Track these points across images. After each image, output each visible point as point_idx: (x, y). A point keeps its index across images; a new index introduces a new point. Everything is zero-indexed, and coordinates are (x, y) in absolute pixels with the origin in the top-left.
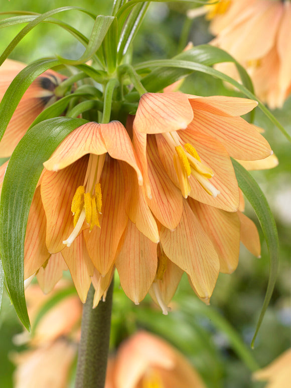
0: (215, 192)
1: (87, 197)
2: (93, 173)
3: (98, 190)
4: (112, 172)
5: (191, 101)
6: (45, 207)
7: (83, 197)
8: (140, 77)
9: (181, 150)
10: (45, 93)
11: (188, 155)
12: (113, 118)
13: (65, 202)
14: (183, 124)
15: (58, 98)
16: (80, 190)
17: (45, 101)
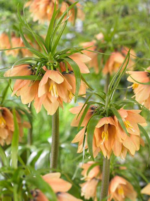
0: (134, 131)
1: (105, 134)
2: (106, 129)
3: (107, 132)
4: (110, 128)
5: (127, 111)
6: (96, 137)
7: (104, 134)
8: (114, 106)
9: (126, 122)
10: (92, 111)
11: (127, 123)
12: (109, 116)
13: (100, 135)
14: (126, 117)
15: (96, 112)
16: (103, 132)
17: (92, 113)
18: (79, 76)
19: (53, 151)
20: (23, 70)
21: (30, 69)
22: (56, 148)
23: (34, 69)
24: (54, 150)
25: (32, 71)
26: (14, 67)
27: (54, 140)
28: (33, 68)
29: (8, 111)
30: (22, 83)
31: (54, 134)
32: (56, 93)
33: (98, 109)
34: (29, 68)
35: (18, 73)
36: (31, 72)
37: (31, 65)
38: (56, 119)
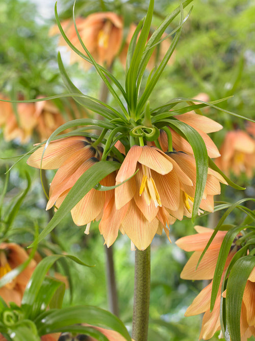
18: (204, 161)
19: (137, 334)
20: (71, 148)
21: (88, 147)
22: (143, 328)
23: (96, 148)
24: (139, 333)
25: (93, 150)
26: (51, 143)
27: (140, 311)
28: (94, 145)
29: (21, 251)
30: (71, 179)
31: (140, 296)
32: (157, 198)
33: (244, 241)
34: (86, 144)
35: (62, 155)
36: (91, 153)
37: (89, 138)
38: (144, 262)
